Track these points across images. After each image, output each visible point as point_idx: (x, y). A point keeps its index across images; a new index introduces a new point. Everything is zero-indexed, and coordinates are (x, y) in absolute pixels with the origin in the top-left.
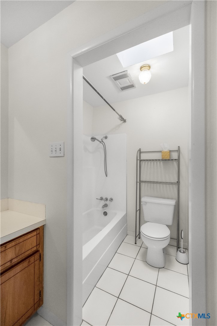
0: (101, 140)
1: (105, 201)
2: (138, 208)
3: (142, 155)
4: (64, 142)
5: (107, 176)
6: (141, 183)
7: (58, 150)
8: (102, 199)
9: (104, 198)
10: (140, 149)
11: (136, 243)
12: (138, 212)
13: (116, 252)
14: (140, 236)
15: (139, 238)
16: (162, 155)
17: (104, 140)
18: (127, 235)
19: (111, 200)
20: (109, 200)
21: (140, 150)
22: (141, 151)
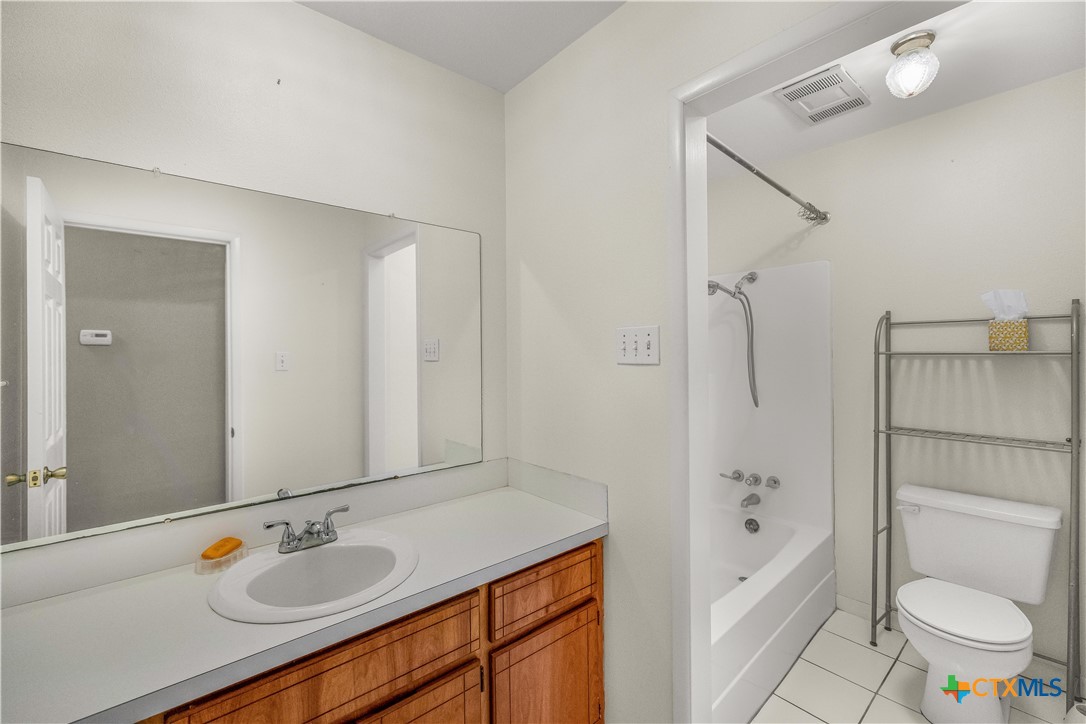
0: (736, 287)
1: (750, 485)
2: (882, 523)
3: (895, 333)
4: (659, 328)
5: (756, 405)
6: (894, 438)
7: (642, 347)
8: (738, 476)
9: (746, 475)
10: (888, 313)
11: (874, 644)
12: (882, 537)
13: (799, 657)
14: (889, 621)
15: (888, 629)
16: (990, 338)
17: (747, 288)
18: (837, 608)
19: (774, 483)
20: (764, 481)
21: (888, 316)
22: (893, 321)
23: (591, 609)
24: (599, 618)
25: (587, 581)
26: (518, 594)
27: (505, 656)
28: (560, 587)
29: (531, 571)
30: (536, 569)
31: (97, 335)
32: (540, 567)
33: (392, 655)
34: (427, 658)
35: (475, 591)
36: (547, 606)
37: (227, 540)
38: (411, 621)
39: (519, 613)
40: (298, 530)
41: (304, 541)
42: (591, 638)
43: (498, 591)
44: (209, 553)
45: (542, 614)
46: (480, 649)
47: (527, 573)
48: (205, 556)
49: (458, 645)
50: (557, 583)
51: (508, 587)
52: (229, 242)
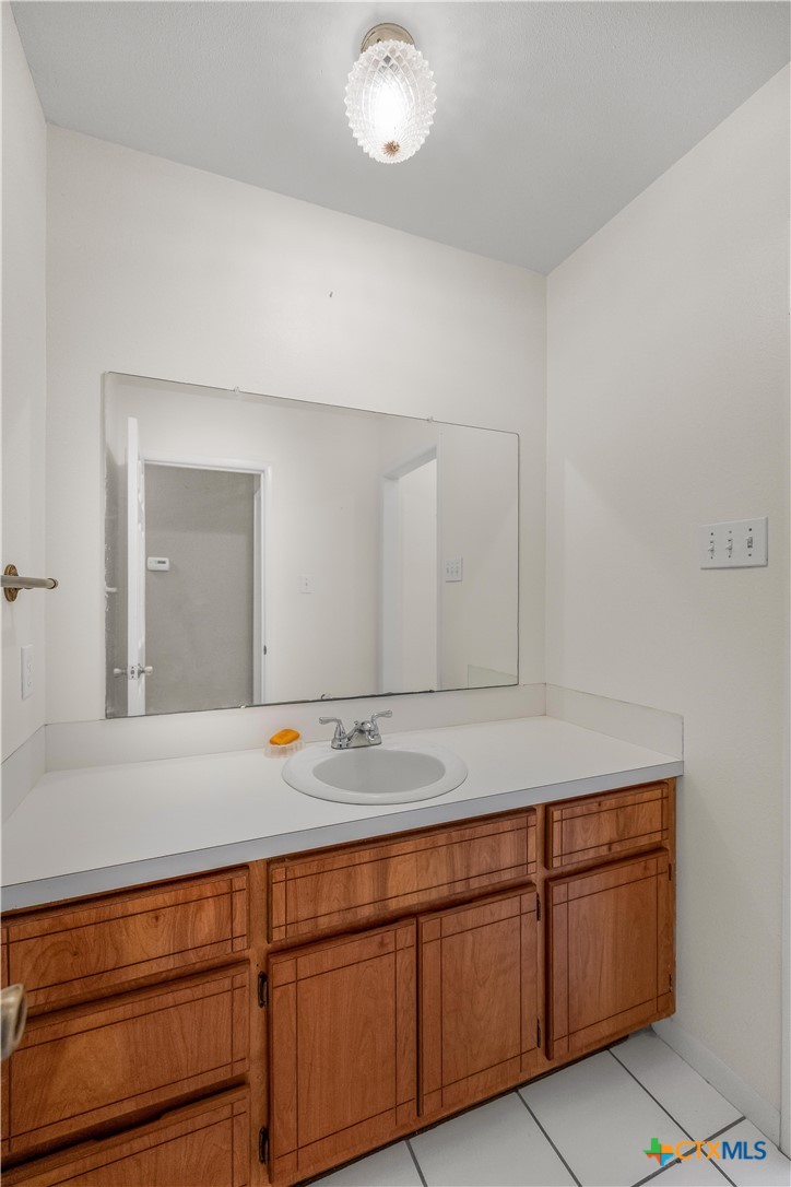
4: (767, 520)
7: (740, 545)
23: (661, 859)
24: (670, 872)
25: (657, 825)
26: (578, 822)
27: (563, 888)
28: (625, 826)
29: (592, 800)
30: (598, 799)
31: (159, 562)
32: (603, 798)
33: (451, 856)
34: (484, 869)
35: (530, 810)
36: (610, 844)
37: (287, 732)
38: (470, 825)
39: (579, 844)
40: (349, 728)
41: (353, 740)
42: (661, 893)
43: (557, 815)
44: (275, 740)
45: (604, 851)
46: (537, 874)
47: (588, 801)
48: (272, 742)
49: (514, 862)
50: (621, 819)
51: (567, 812)
52: (263, 471)
